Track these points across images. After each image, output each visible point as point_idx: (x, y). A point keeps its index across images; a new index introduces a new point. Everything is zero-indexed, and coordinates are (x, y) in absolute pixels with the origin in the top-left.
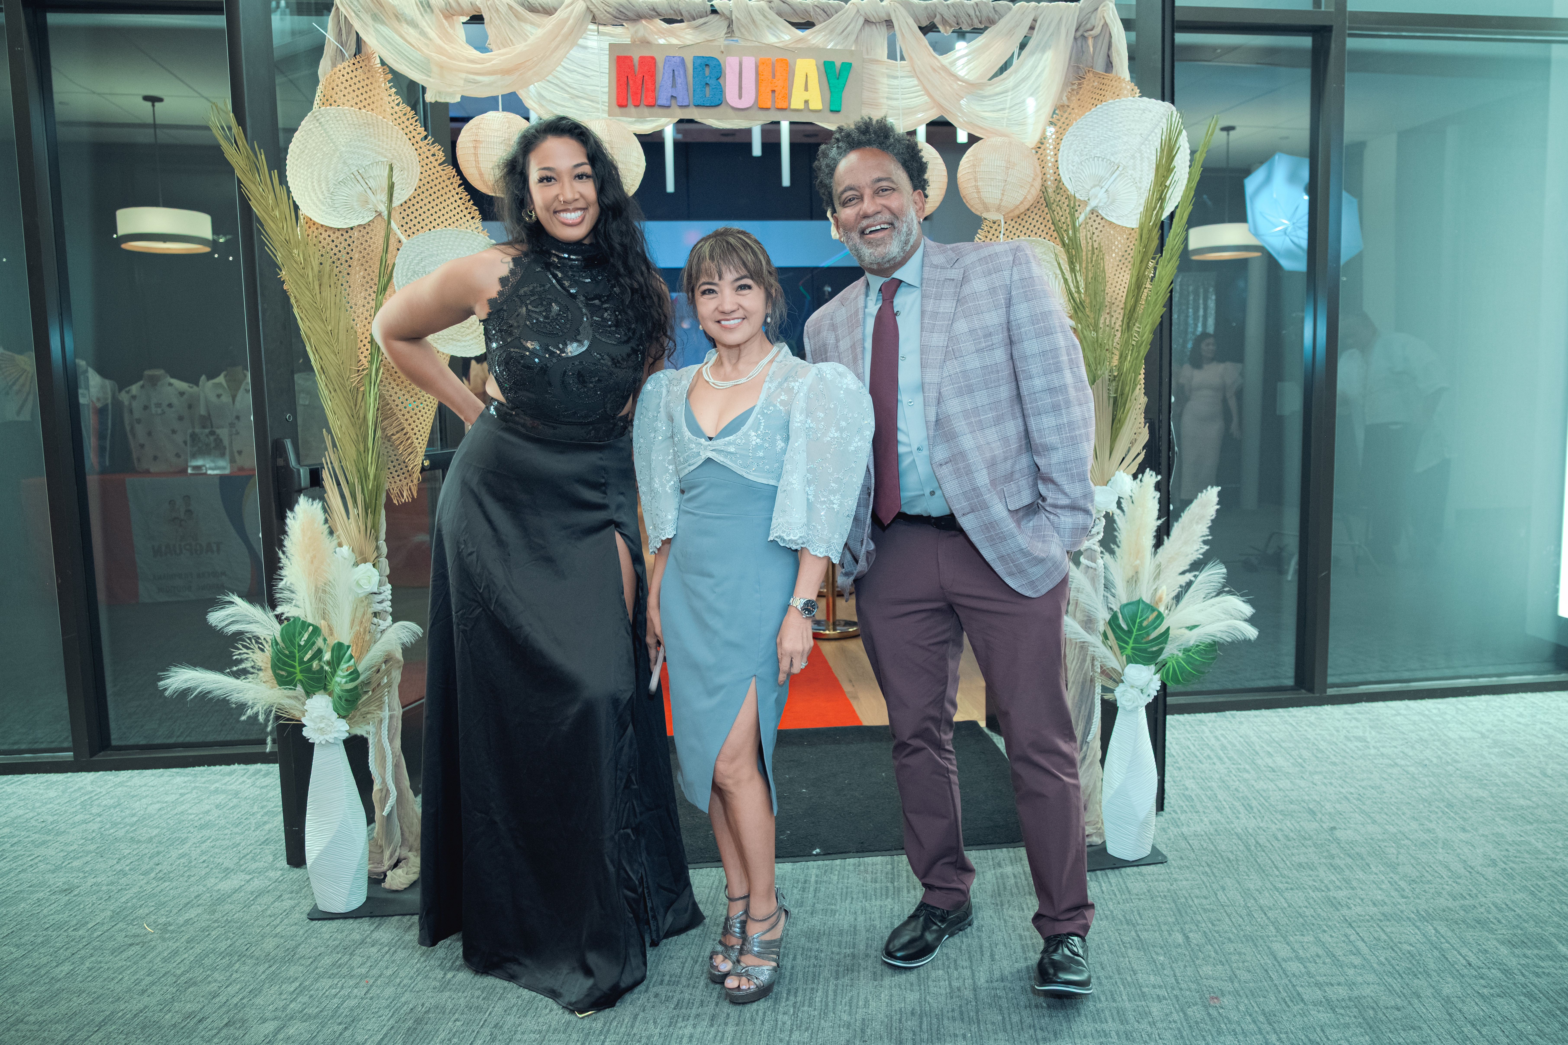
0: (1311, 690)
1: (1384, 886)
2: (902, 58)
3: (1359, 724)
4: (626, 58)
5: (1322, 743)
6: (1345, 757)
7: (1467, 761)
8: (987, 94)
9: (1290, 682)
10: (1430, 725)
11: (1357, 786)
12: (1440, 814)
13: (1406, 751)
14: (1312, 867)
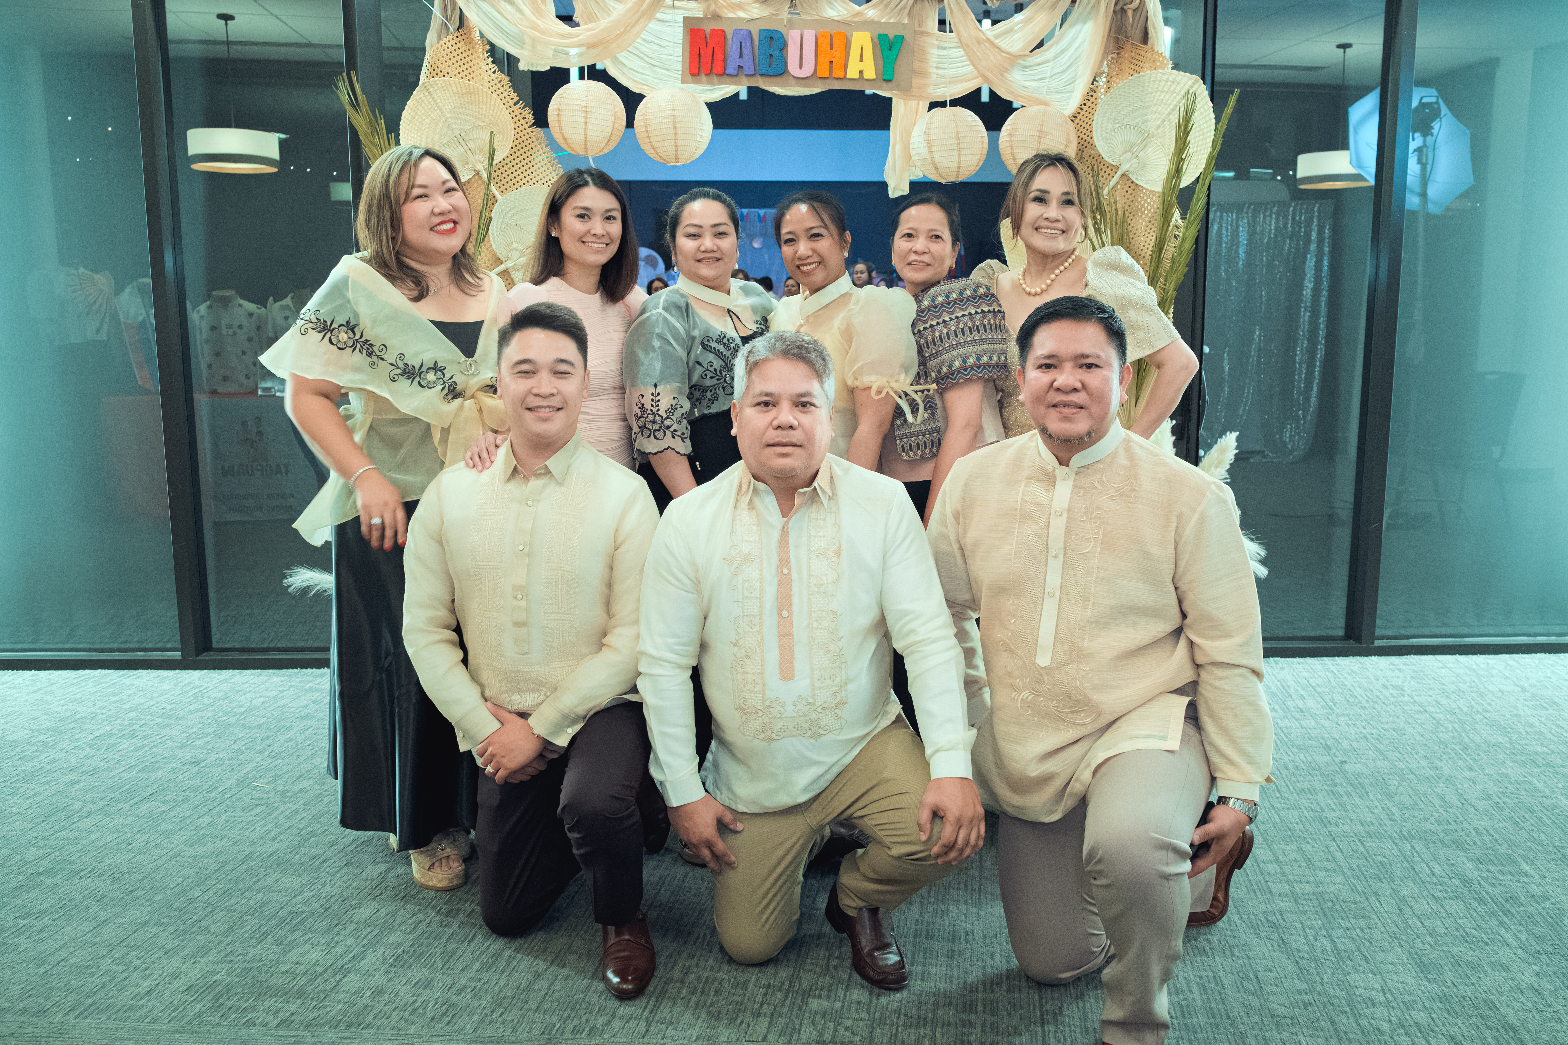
0: (1358, 640)
1: (1376, 811)
2: (951, 31)
3: (1401, 674)
4: (699, 30)
5: (1358, 689)
6: (1376, 703)
7: (1498, 711)
8: (1028, 64)
9: (1341, 633)
10: (1474, 678)
11: (1380, 728)
12: (1453, 755)
13: (1440, 700)
14: (1313, 792)
